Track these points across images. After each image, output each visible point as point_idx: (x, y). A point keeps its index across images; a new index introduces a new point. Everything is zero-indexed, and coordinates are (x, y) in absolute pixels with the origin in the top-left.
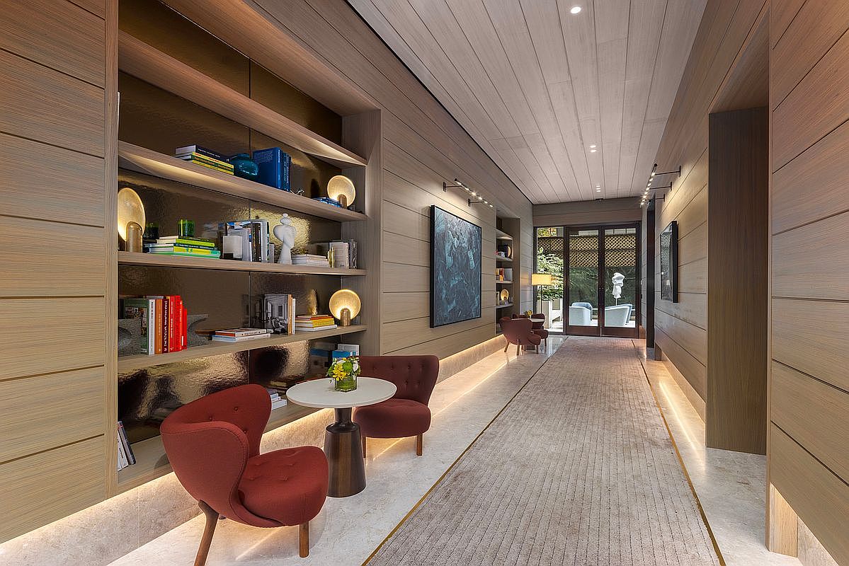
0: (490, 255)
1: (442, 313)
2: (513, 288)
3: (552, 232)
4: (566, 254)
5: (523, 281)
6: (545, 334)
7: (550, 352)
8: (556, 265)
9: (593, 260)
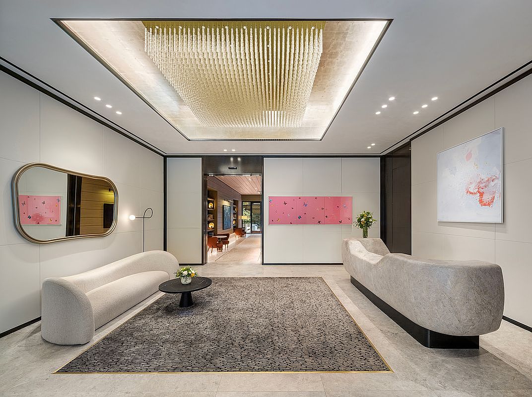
0: (232, 212)
1: (225, 226)
2: (236, 220)
3: (248, 203)
4: (251, 210)
5: (239, 218)
6: (245, 233)
7: (247, 237)
8: (248, 213)
9: (259, 212)
